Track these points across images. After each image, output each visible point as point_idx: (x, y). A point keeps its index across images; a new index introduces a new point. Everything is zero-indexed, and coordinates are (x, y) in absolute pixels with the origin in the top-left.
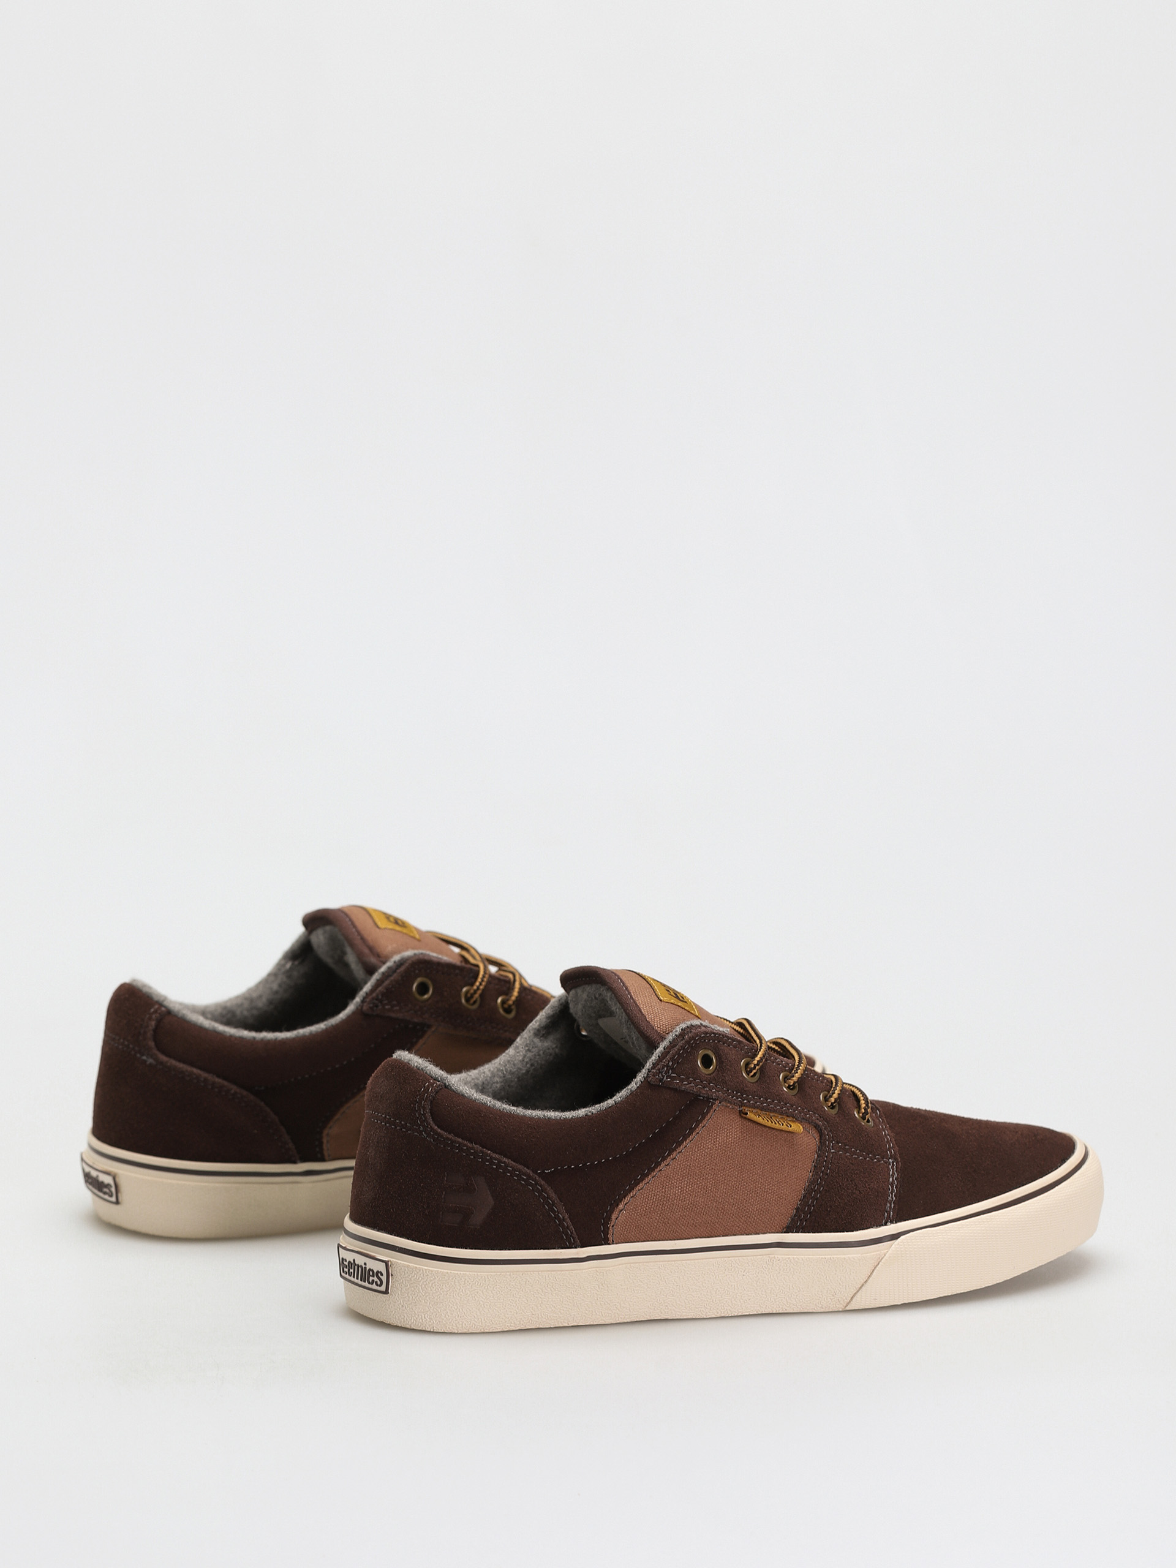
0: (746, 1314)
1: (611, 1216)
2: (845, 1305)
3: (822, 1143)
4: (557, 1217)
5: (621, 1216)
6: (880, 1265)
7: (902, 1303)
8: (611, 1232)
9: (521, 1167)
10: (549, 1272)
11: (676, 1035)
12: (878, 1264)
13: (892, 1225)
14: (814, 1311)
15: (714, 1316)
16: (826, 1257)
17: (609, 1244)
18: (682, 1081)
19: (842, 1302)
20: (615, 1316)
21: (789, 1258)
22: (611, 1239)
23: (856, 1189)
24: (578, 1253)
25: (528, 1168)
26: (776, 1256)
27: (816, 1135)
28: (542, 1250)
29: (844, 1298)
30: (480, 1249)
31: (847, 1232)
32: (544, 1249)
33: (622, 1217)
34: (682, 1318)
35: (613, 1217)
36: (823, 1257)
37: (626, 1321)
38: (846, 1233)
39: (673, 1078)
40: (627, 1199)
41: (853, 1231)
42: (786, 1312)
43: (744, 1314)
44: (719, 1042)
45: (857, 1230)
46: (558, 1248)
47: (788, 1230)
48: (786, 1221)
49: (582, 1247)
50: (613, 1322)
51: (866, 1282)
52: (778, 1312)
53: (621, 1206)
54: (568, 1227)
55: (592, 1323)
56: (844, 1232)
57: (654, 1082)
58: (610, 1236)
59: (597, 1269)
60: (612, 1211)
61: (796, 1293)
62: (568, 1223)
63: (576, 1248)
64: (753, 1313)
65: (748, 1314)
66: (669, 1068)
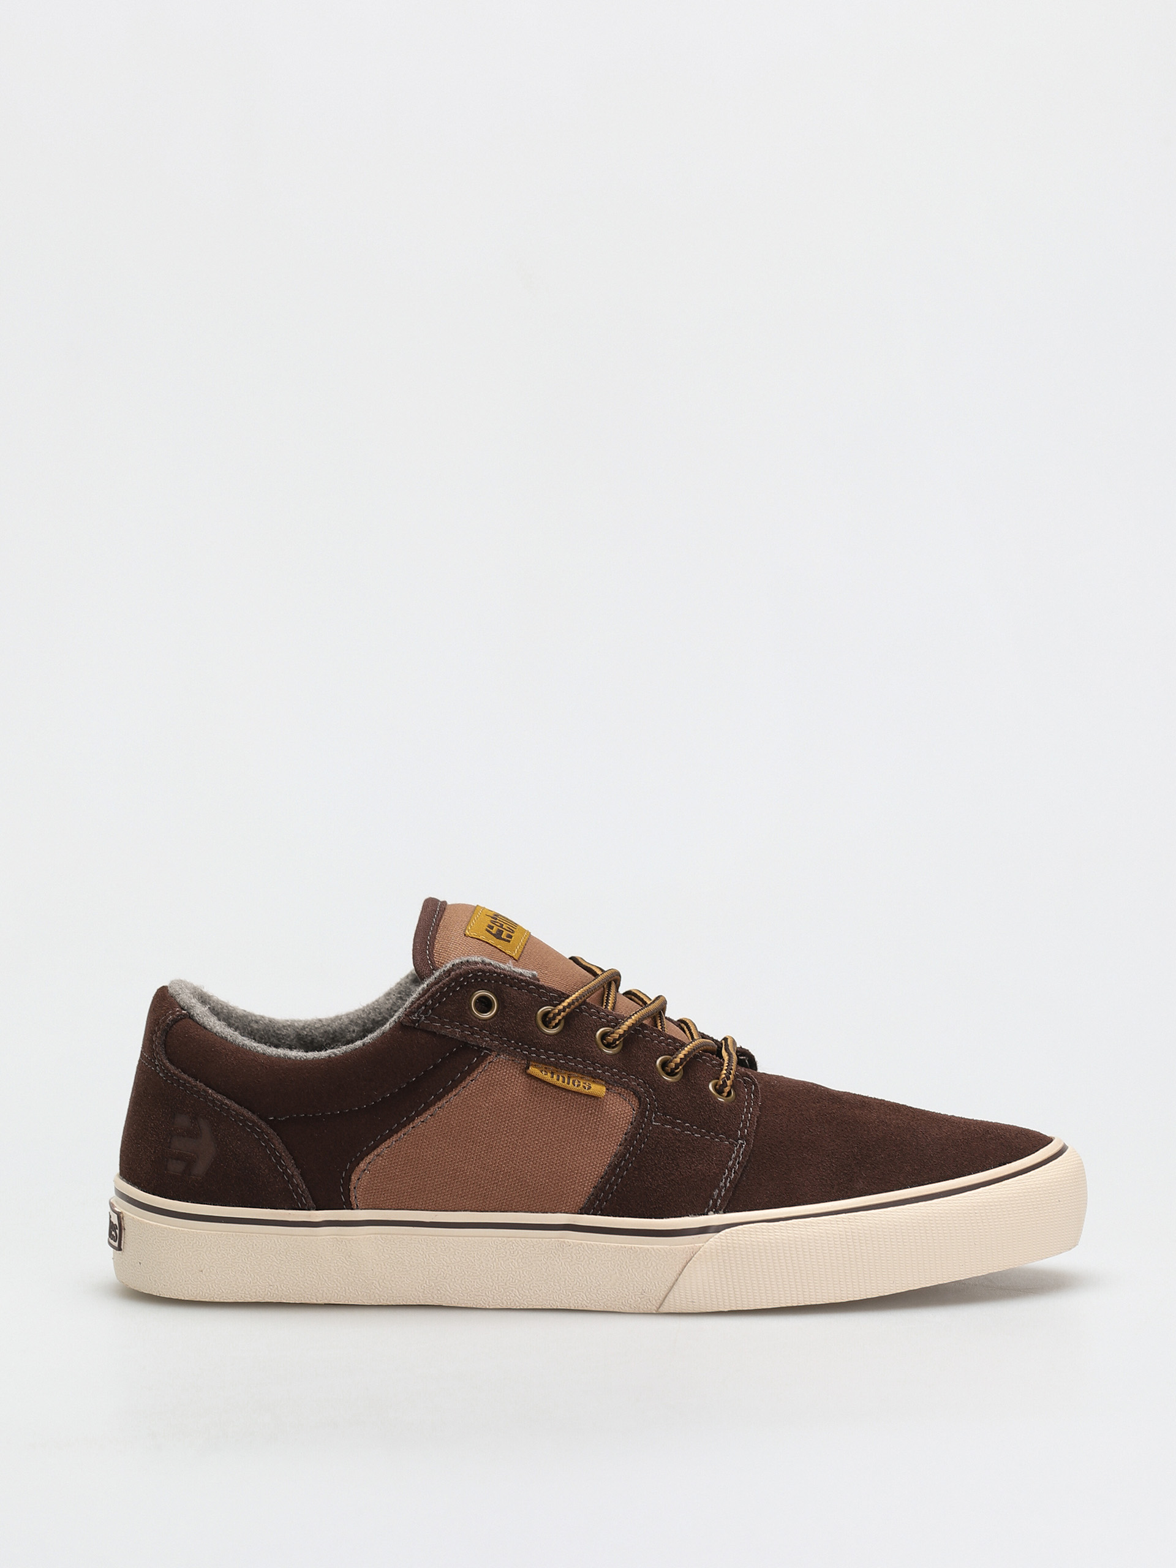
0: (537, 1307)
1: (351, 1176)
2: (658, 1307)
3: (641, 1113)
4: (285, 1172)
5: (363, 1175)
6: (692, 1261)
7: (730, 1309)
8: (352, 1194)
9: (245, 1112)
10: (279, 1236)
11: (444, 971)
12: (691, 1259)
13: (716, 1215)
14: (621, 1311)
15: (499, 1307)
16: (626, 1245)
17: (352, 1209)
18: (443, 1024)
19: (654, 1302)
20: (375, 1297)
21: (581, 1244)
22: (353, 1203)
23: (676, 1170)
24: (310, 1216)
25: (254, 1113)
26: (566, 1240)
27: (635, 1102)
28: (269, 1210)
29: (656, 1298)
30: (202, 1204)
31: (655, 1218)
32: (271, 1208)
33: (365, 1178)
34: (459, 1306)
35: (354, 1178)
36: (623, 1245)
37: (389, 1304)
38: (654, 1220)
39: (434, 1021)
40: (371, 1157)
41: (662, 1218)
42: (586, 1309)
43: (535, 1307)
44: (504, 983)
45: (668, 1218)
46: (288, 1209)
47: (584, 1211)
48: (582, 1200)
49: (317, 1210)
50: (373, 1304)
51: (677, 1280)
52: (576, 1308)
53: (362, 1165)
54: (298, 1185)
55: (347, 1303)
56: (651, 1218)
57: (406, 1022)
58: (353, 1199)
59: (337, 1237)
60: (352, 1170)
61: (596, 1287)
62: (298, 1180)
63: (309, 1210)
64: (547, 1307)
65: (540, 1307)
66: (427, 1007)
